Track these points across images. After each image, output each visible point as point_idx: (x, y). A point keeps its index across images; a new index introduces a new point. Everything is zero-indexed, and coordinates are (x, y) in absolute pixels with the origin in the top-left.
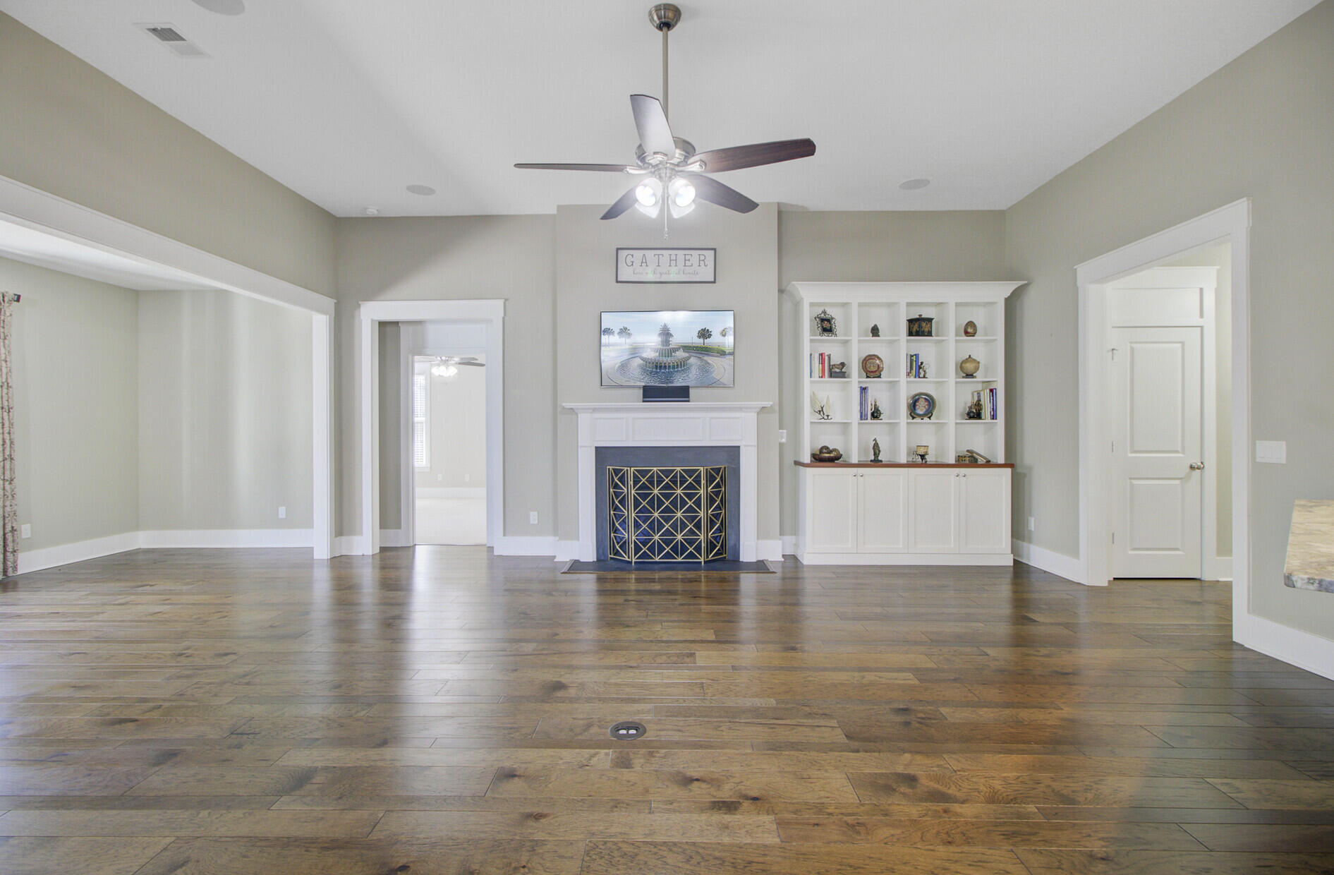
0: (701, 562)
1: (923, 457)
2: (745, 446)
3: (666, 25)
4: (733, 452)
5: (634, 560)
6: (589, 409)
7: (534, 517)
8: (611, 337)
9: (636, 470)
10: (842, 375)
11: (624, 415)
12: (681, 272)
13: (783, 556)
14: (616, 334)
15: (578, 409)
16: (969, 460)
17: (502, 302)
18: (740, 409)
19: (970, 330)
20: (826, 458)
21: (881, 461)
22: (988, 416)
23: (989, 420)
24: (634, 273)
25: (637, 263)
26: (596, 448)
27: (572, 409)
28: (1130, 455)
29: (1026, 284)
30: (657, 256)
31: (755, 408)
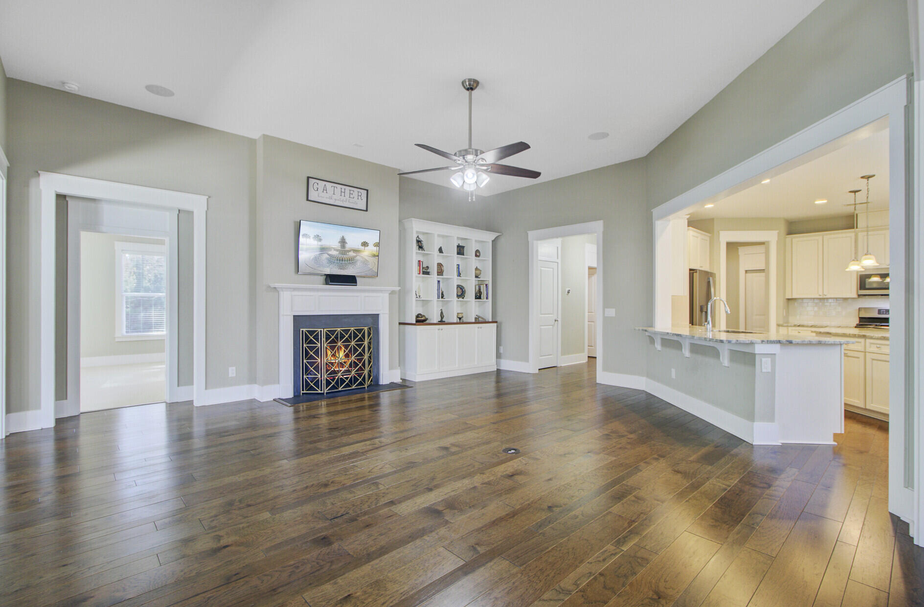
0: (365, 387)
1: (460, 319)
2: (383, 314)
3: (471, 89)
4: (376, 317)
5: (325, 392)
6: (290, 288)
7: (232, 372)
8: (308, 239)
9: (328, 331)
10: (428, 273)
11: (312, 293)
12: (348, 201)
13: (401, 379)
14: (311, 238)
15: (279, 288)
16: (479, 321)
17: (205, 198)
18: (381, 291)
19: (478, 254)
20: (421, 320)
21: (444, 321)
22: (485, 298)
23: (485, 300)
24: (318, 196)
25: (320, 190)
26: (294, 316)
27: (275, 288)
28: (541, 316)
29: (500, 235)
30: (333, 187)
31: (390, 291)
